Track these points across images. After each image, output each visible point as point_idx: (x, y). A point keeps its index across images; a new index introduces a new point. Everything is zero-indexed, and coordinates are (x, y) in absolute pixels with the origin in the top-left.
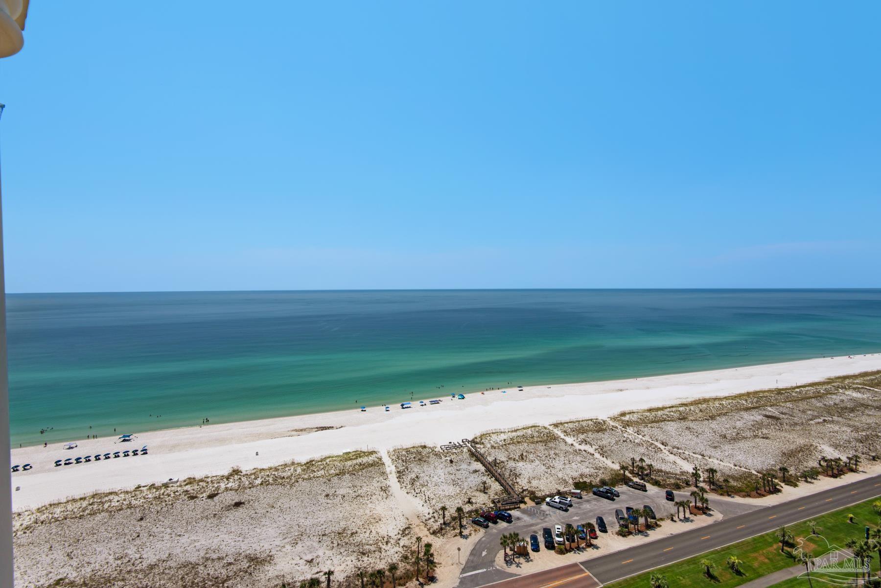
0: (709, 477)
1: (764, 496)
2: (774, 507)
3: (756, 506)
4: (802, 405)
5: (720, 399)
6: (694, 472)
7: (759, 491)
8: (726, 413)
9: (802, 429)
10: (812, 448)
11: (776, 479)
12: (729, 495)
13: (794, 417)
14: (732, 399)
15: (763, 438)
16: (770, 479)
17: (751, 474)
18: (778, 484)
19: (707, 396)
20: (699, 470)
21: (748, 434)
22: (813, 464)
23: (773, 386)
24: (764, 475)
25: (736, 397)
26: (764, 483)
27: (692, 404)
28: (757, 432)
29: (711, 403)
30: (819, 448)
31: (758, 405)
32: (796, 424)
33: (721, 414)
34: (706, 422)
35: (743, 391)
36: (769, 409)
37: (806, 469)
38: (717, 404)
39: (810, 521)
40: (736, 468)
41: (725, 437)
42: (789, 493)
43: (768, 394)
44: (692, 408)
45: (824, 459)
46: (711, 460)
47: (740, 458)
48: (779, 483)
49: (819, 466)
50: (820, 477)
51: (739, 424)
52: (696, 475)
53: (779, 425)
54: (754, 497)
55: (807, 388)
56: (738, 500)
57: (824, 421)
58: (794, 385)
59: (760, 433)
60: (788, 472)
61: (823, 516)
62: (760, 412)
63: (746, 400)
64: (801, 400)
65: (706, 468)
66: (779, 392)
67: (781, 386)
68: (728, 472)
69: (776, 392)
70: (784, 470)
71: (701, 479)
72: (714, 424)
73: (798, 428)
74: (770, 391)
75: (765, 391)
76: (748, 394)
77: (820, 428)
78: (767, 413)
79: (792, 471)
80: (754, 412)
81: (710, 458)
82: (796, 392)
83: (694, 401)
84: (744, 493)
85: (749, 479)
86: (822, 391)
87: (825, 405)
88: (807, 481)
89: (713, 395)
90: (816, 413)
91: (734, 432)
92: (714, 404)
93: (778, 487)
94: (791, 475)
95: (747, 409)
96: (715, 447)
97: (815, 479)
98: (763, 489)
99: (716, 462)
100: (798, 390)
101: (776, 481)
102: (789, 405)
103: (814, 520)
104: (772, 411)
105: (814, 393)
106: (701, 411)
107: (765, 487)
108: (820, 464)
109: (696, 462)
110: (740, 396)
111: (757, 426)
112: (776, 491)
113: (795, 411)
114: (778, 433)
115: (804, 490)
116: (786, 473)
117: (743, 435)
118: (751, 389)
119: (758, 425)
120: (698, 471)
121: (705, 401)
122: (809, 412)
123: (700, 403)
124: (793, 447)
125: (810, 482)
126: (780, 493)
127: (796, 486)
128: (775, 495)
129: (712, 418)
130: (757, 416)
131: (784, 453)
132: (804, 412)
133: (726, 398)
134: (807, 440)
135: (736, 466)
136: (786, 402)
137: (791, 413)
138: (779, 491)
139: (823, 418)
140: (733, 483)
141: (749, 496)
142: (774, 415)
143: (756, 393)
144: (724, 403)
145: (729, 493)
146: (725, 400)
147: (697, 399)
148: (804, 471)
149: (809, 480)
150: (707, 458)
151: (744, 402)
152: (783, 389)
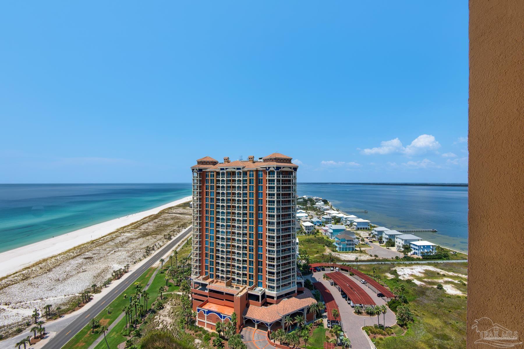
0: (46, 312)
1: (83, 306)
2: (89, 310)
3: (78, 315)
4: (105, 246)
5: (56, 256)
6: (34, 313)
7: (80, 305)
8: (60, 264)
9: (104, 259)
10: (109, 268)
11: (90, 293)
12: (60, 317)
13: (100, 254)
14: (64, 254)
15: (83, 272)
16: (86, 295)
17: (76, 297)
18: (91, 296)
19: (45, 257)
20: (38, 310)
21: (74, 273)
22: (109, 276)
23: (89, 239)
24: (83, 294)
25: (66, 252)
26: (83, 299)
27: (33, 266)
28: (79, 270)
29: (48, 261)
30: (112, 267)
31: (80, 253)
32: (101, 258)
33: (56, 266)
34: (45, 275)
35: (71, 247)
36: (87, 253)
37: (105, 281)
38: (53, 260)
39: (107, 308)
40: (66, 297)
41: (59, 280)
42: (97, 298)
43: (86, 245)
44: (34, 268)
45: (114, 272)
46: (48, 299)
47: (68, 289)
48: (92, 294)
49: (112, 276)
50: (112, 282)
51: (68, 269)
52: (36, 316)
53: (92, 261)
54: (78, 309)
55: (107, 237)
56: (67, 316)
57: (115, 251)
58: (101, 236)
59: (81, 270)
60: (96, 286)
61: (113, 302)
62: (81, 257)
63: (73, 252)
64: (104, 244)
65: (44, 306)
66: (92, 242)
67: (94, 238)
68: (60, 302)
69: (91, 243)
70: (94, 286)
71: (40, 316)
72: (51, 275)
73: (102, 259)
74: (88, 243)
75: (84, 244)
76: (74, 248)
77: (113, 256)
78: (86, 257)
79: (99, 285)
80: (78, 258)
81: (47, 298)
82: (101, 240)
83: (36, 263)
84: (70, 311)
85: (74, 301)
86: (114, 236)
87: (115, 243)
88: (106, 287)
89: (51, 255)
90: (111, 249)
91: (65, 275)
92: (51, 261)
93: (91, 297)
94: (98, 287)
95: (74, 258)
96: (51, 289)
97: (109, 284)
98: (82, 303)
99: (51, 299)
100: (102, 239)
101: (90, 294)
102: (98, 248)
103: (109, 306)
104: (88, 254)
105: (110, 238)
106: (41, 268)
107: (83, 301)
108: (112, 275)
109: (36, 306)
110: (69, 251)
111: (79, 266)
112: (90, 299)
113: (101, 251)
114: (92, 266)
115: (105, 292)
116: (95, 287)
117: (71, 274)
118: (76, 245)
119: (81, 265)
120: (37, 312)
121: (45, 260)
122: (108, 249)
123: (41, 263)
124: (99, 271)
125: (108, 287)
126: (92, 300)
127: (101, 292)
128: (89, 302)
129: (49, 270)
130: (80, 260)
131: (95, 277)
132: (105, 250)
133: (60, 255)
134: (106, 265)
135: (65, 296)
136: (96, 247)
137: (98, 253)
138: (92, 299)
139: (114, 250)
140: (63, 308)
141: (74, 311)
142: (89, 256)
143: (80, 246)
144: (58, 258)
145: (61, 316)
146: (59, 256)
147: (38, 261)
148: (105, 282)
149: (107, 286)
150: (45, 299)
151: (72, 254)
152: (95, 240)
